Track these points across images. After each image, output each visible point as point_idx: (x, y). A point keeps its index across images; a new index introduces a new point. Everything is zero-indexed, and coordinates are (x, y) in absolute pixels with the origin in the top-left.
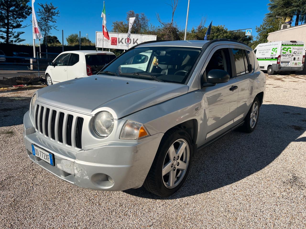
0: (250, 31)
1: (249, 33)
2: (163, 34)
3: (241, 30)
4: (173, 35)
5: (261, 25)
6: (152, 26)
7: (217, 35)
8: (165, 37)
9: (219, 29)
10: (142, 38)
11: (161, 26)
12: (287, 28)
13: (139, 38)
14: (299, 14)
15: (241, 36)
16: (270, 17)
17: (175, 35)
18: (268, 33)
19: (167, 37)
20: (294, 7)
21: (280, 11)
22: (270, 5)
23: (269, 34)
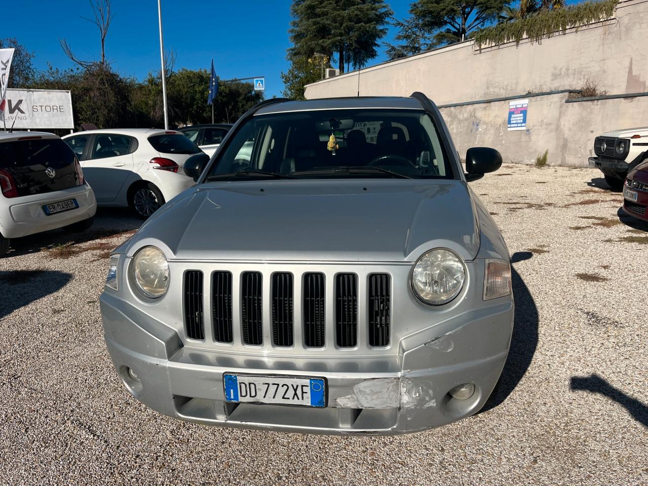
0: (262, 81)
1: (261, 85)
2: (86, 86)
3: (239, 80)
4: (112, 89)
5: (290, 71)
6: (51, 69)
7: (201, 89)
8: (92, 95)
9: (202, 77)
10: (32, 99)
11: (78, 69)
12: (336, 75)
13: (23, 98)
14: (343, 50)
15: (241, 91)
16: (296, 54)
17: (117, 90)
18: (303, 85)
19: (97, 94)
20: (335, 36)
21: (313, 44)
22: (292, 31)
23: (305, 86)
